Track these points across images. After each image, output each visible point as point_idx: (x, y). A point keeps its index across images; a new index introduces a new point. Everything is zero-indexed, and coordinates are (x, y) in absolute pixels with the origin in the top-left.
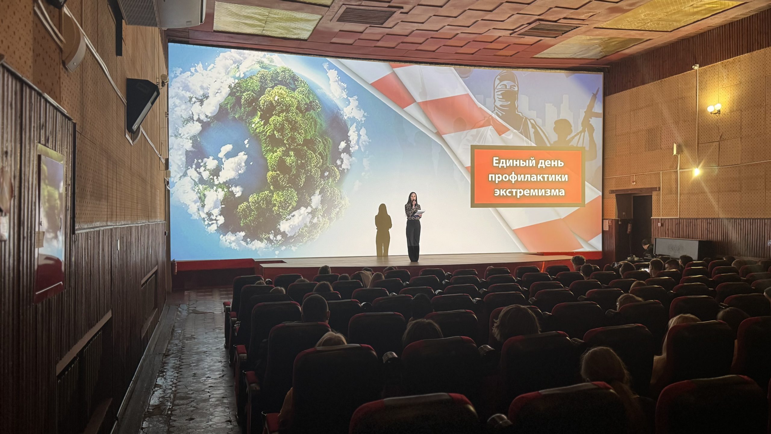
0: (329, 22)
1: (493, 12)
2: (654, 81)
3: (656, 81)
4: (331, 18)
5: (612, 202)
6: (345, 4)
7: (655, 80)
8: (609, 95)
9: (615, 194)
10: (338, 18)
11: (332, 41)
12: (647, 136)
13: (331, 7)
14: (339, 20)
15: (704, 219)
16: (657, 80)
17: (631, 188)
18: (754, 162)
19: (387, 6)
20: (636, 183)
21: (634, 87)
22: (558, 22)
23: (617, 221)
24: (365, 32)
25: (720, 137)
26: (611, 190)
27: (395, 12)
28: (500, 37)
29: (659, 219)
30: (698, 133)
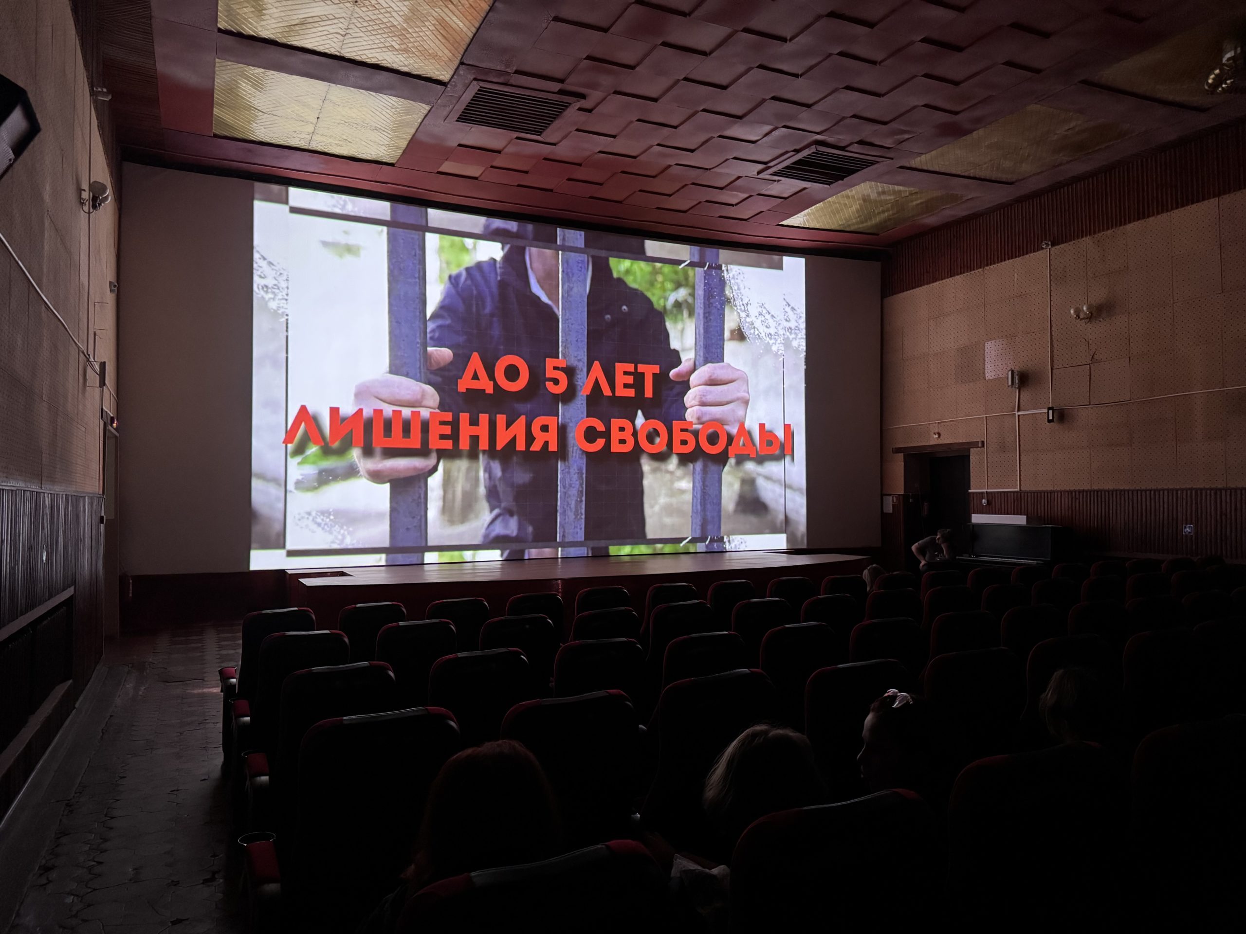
0: (442, 122)
1: (744, 119)
2: (971, 271)
3: (974, 270)
4: (445, 113)
5: (898, 467)
6: (479, 78)
7: (972, 268)
8: (890, 296)
9: (902, 454)
10: (460, 113)
11: (440, 170)
12: (960, 359)
13: (449, 86)
14: (462, 118)
15: (1065, 491)
16: (977, 269)
17: (932, 443)
18: (1154, 396)
19: (556, 90)
20: (939, 436)
21: (936, 281)
22: (847, 149)
23: (905, 497)
24: (506, 150)
25: (1091, 357)
26: (896, 448)
27: (570, 104)
28: (739, 177)
29: (982, 493)
30: (1052, 351)
